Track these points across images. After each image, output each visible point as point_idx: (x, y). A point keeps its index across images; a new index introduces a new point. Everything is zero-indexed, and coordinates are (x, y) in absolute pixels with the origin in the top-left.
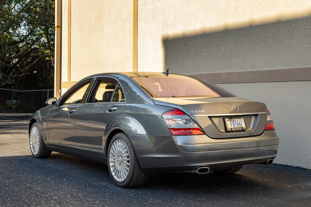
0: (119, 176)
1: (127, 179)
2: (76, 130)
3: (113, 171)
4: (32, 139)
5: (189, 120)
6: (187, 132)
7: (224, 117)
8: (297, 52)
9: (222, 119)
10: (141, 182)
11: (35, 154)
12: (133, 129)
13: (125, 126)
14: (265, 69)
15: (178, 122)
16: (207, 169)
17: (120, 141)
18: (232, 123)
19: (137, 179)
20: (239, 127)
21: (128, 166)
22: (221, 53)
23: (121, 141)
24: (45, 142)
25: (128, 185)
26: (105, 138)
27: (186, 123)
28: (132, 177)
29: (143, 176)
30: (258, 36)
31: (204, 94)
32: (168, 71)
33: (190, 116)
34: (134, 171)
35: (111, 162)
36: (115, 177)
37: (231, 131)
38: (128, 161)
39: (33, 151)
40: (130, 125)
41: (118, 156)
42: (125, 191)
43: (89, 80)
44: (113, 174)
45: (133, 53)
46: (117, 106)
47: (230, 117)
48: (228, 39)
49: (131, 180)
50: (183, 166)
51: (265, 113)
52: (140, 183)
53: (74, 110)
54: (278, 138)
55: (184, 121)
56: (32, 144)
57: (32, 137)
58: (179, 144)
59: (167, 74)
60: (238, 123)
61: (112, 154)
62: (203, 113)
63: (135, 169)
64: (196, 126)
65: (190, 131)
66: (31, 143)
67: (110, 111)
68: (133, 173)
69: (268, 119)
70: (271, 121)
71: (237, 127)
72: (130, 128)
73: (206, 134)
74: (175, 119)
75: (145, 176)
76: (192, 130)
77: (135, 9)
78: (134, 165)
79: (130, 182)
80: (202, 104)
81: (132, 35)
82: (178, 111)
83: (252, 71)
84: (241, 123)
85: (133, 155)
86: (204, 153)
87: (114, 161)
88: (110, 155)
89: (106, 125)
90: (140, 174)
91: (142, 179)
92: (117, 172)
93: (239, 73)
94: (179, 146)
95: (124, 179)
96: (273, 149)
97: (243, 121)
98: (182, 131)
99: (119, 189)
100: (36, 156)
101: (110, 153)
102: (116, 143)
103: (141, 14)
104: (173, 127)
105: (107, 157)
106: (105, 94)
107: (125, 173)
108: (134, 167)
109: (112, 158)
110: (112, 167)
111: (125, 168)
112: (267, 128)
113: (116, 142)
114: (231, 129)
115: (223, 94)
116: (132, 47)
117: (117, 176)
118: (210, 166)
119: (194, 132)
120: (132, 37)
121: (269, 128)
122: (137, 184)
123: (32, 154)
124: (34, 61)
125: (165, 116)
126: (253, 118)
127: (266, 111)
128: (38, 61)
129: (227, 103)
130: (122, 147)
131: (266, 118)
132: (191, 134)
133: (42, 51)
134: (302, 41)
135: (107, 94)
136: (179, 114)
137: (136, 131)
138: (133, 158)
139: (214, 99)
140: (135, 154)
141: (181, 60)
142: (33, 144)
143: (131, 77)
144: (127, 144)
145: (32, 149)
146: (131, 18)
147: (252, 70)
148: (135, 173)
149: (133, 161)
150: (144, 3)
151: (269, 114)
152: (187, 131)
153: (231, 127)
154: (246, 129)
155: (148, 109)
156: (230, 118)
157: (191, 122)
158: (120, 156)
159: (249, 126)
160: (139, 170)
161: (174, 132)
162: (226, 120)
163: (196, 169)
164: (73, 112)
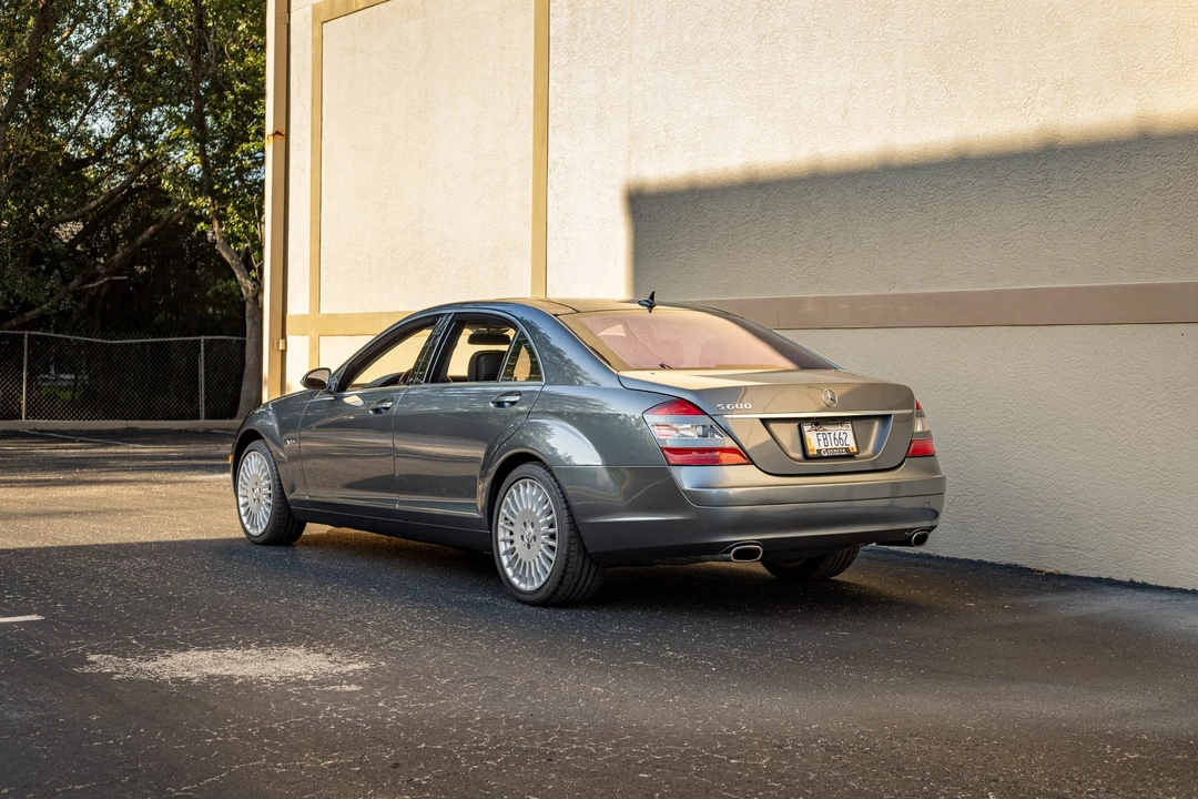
0: (527, 575)
1: (548, 584)
2: (397, 460)
3: (510, 565)
4: (243, 489)
5: (711, 426)
6: (706, 457)
7: (800, 421)
8: (1011, 245)
9: (794, 426)
10: (584, 590)
11: (254, 532)
12: (560, 452)
13: (538, 444)
14: (926, 291)
15: (686, 432)
16: (758, 551)
17: (528, 485)
18: (820, 437)
19: (575, 581)
20: (840, 446)
21: (552, 548)
22: (803, 240)
23: (532, 485)
24: (290, 497)
25: (551, 597)
26: (483, 487)
27: (705, 436)
28: (563, 577)
29: (592, 574)
30: (908, 194)
31: (752, 363)
32: (652, 297)
33: (714, 418)
34: (567, 560)
35: (504, 541)
36: (516, 581)
37: (819, 458)
38: (552, 537)
39: (248, 527)
40: (552, 442)
41: (525, 524)
42: (544, 612)
43: (430, 320)
44: (509, 572)
45: (533, 230)
46: (519, 393)
47: (817, 422)
48: (822, 200)
49: (560, 583)
50: (696, 542)
51: (910, 411)
52: (582, 593)
53: (389, 405)
54: (944, 478)
55: (700, 430)
56: (244, 506)
57: (246, 484)
58: (686, 488)
59: (651, 306)
60: (837, 436)
61: (506, 519)
62: (746, 411)
63: (572, 554)
64: (729, 443)
65: (713, 454)
66: (241, 501)
67: (500, 404)
68: (566, 565)
69: (919, 429)
70: (926, 434)
71: (834, 446)
72: (553, 449)
73: (753, 463)
74: (675, 426)
75: (594, 575)
76: (718, 453)
77: (539, 91)
78: (570, 544)
79: (558, 588)
80: (746, 387)
81: (531, 174)
82: (684, 406)
83: (890, 295)
84: (845, 437)
85: (566, 520)
86: (749, 511)
87: (511, 537)
88: (501, 523)
89: (486, 446)
90: (583, 566)
91: (589, 581)
92: (521, 567)
93: (854, 301)
94: (686, 492)
95: (541, 584)
96: (927, 506)
97: (850, 433)
98: (695, 454)
99: (526, 608)
100: (260, 539)
101: (501, 518)
102: (519, 491)
103: (560, 109)
104: (669, 444)
105: (491, 530)
106: (476, 360)
107: (543, 568)
108: (569, 550)
109: (505, 530)
110: (506, 553)
111: (543, 554)
112: (914, 451)
113: (518, 486)
114: (819, 451)
115: (804, 362)
116: (530, 211)
117: (520, 577)
118: (763, 542)
119: (724, 456)
120: (531, 180)
121: (921, 451)
122: (573, 595)
123: (243, 535)
124: (142, 233)
125: (651, 418)
126: (877, 424)
127: (911, 408)
128: (156, 233)
129: (809, 386)
130: (534, 499)
131: (912, 426)
132: (716, 462)
133: (183, 200)
134: (1025, 215)
135: (483, 358)
136: (687, 412)
137: (569, 459)
138: (566, 526)
139: (775, 375)
140: (571, 515)
141: (682, 255)
142: (247, 503)
143: (556, 315)
144: (549, 491)
145: (245, 519)
146: (528, 120)
147: (888, 292)
148: (570, 565)
149: (566, 534)
150: (570, 76)
151: (921, 415)
152: (707, 454)
153: (817, 447)
154: (858, 453)
155: (592, 400)
156: (817, 424)
157: (717, 433)
158: (529, 524)
159: (866, 447)
160: (581, 558)
161: (674, 458)
162: (806, 428)
163: (729, 551)
164: (387, 408)
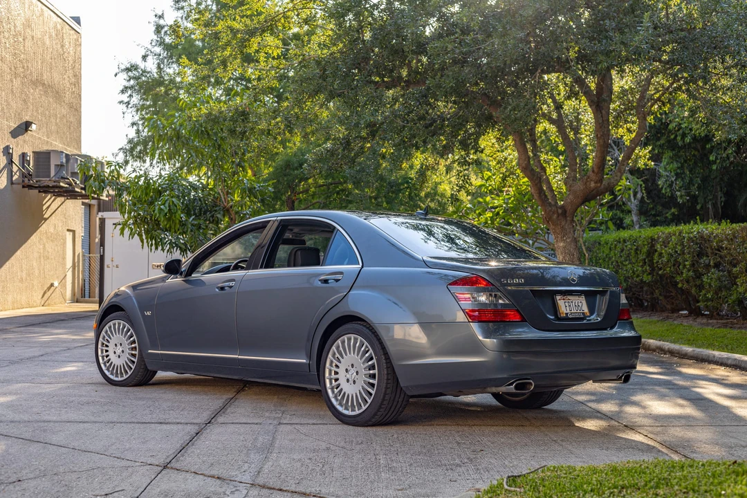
7: (553, 293)
16: (530, 384)
18: (567, 304)
20: (579, 311)
33: (500, 288)
46: (342, 273)
53: (232, 284)
58: (483, 338)
62: (521, 284)
67: (325, 281)
69: (623, 301)
71: (575, 311)
73: (527, 322)
84: (580, 304)
94: (482, 341)
97: (584, 302)
106: (295, 252)
114: (567, 314)
125: (454, 289)
126: (598, 297)
131: (620, 299)
135: (299, 252)
153: (565, 312)
156: (564, 295)
157: (502, 299)
162: (557, 297)
163: (511, 384)
164: (231, 287)
